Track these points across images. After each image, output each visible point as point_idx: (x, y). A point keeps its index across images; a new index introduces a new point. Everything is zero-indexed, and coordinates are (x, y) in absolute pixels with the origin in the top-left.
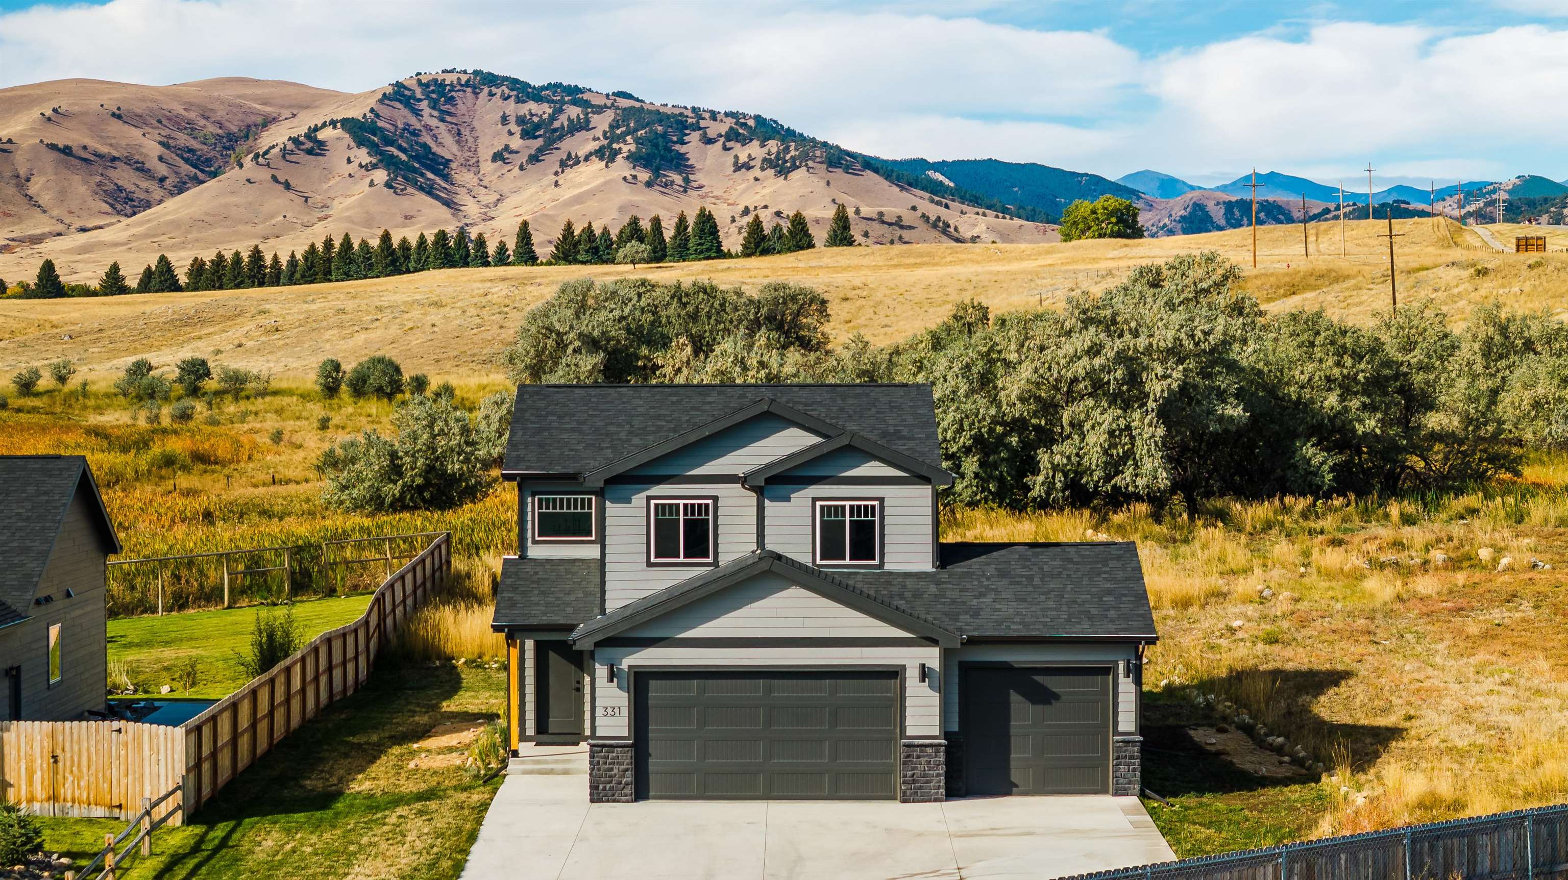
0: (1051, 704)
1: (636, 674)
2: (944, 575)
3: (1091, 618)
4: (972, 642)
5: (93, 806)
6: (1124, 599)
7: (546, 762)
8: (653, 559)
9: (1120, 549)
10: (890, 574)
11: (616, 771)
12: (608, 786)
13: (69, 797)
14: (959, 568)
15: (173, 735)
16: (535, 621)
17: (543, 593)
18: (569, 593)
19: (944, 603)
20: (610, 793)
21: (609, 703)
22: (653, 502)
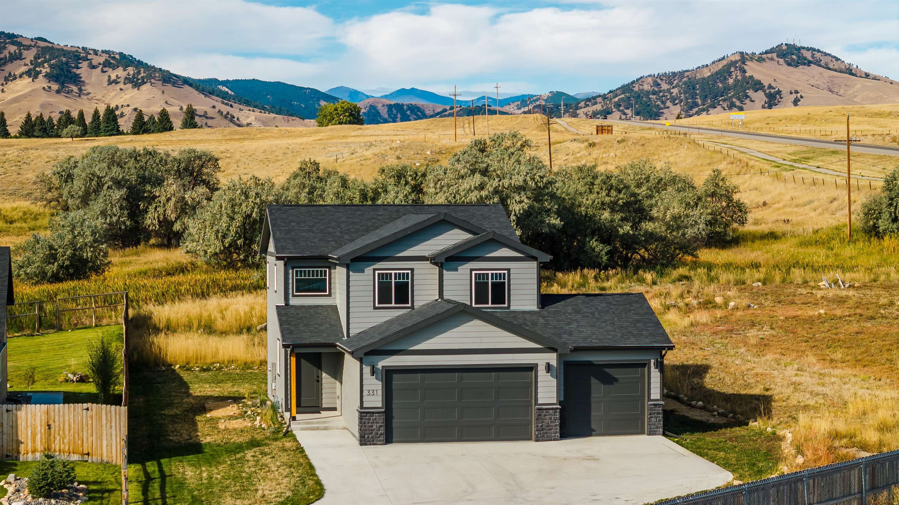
0: (613, 384)
1: (387, 371)
2: (544, 312)
3: (634, 335)
4: (576, 349)
5: (72, 455)
6: (648, 325)
7: (313, 423)
8: (377, 305)
9: (636, 297)
10: (515, 312)
11: (375, 427)
12: (370, 436)
13: (57, 449)
14: (552, 308)
15: (120, 411)
16: (307, 342)
17: (306, 325)
18: (320, 325)
19: (550, 328)
20: (371, 440)
21: (371, 388)
22: (377, 272)
